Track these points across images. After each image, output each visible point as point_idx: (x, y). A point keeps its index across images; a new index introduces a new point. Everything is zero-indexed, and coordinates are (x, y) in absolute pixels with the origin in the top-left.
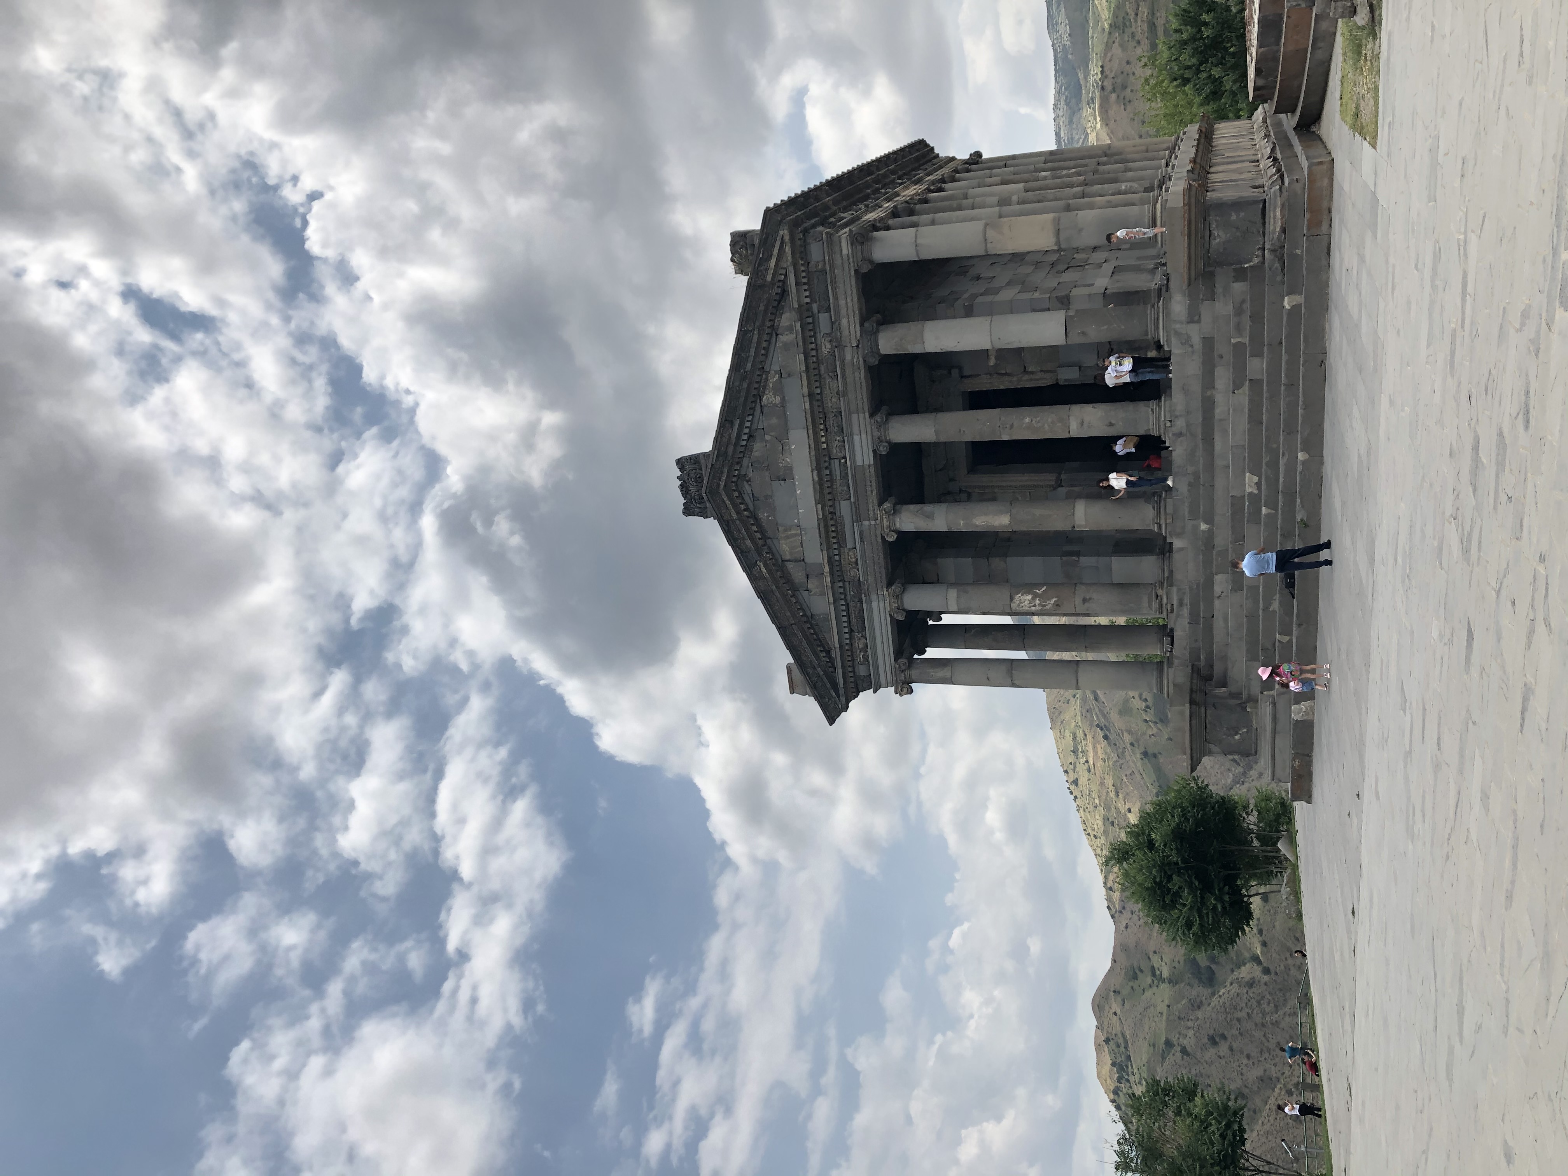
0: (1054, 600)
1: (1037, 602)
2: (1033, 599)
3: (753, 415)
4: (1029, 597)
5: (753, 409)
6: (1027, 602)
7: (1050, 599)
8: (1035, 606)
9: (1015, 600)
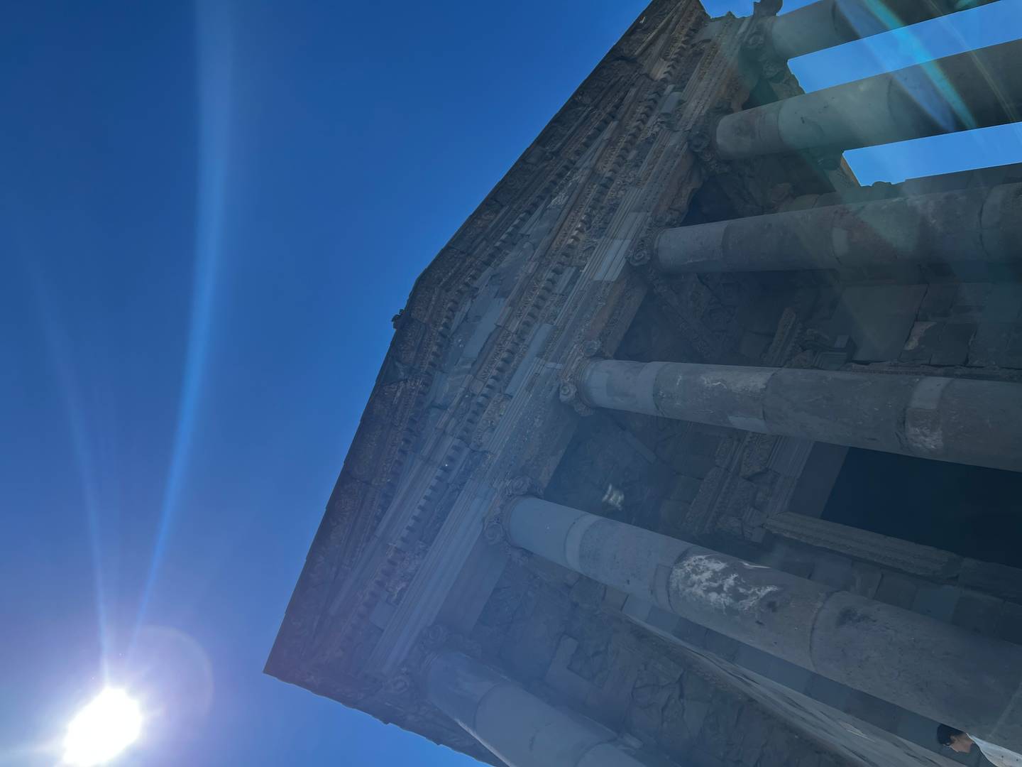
0: (769, 589)
1: (730, 581)
2: (726, 573)
3: (530, 213)
4: (719, 566)
5: (535, 205)
6: (707, 575)
7: (760, 584)
8: (719, 590)
9: (686, 563)
